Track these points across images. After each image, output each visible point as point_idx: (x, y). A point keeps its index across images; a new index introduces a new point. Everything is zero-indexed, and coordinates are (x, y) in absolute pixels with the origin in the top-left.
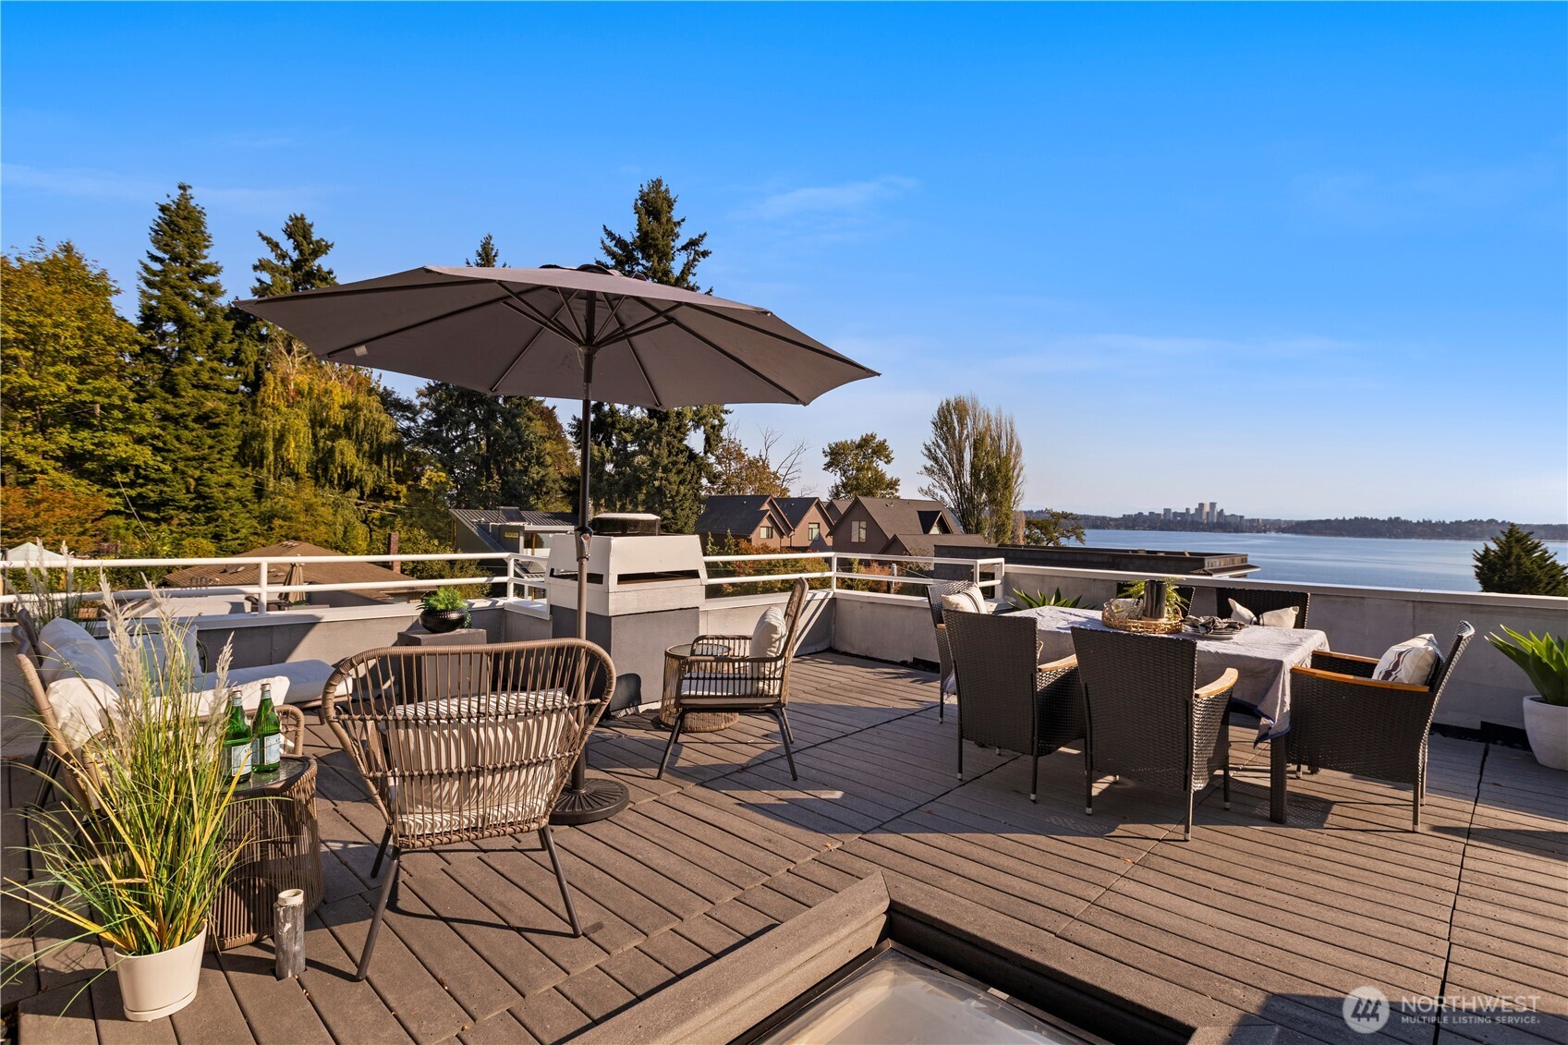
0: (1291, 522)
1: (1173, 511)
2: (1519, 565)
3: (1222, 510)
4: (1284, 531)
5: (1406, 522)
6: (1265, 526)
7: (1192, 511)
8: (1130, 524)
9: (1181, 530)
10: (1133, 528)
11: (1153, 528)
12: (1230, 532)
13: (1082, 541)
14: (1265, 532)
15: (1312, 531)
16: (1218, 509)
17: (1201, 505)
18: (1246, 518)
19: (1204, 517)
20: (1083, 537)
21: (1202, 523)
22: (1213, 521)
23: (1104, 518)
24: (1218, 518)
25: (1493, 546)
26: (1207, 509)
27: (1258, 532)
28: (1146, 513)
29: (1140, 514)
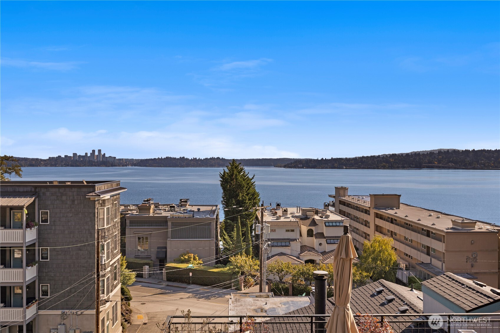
0: (138, 160)
1: (78, 155)
2: (237, 179)
3: (104, 154)
4: (135, 165)
5: (187, 159)
6: (126, 162)
7: (89, 155)
8: (53, 163)
9: (83, 166)
10: (55, 165)
11: (67, 165)
12: (109, 166)
13: (20, 175)
14: (126, 166)
15: (148, 165)
16: (102, 153)
17: (94, 151)
18: (117, 158)
19: (95, 158)
20: (21, 172)
21: (94, 162)
22: (100, 161)
23: (37, 159)
24: (102, 159)
25: (227, 171)
26: (96, 153)
27: (123, 166)
28: (63, 156)
29: (59, 157)
